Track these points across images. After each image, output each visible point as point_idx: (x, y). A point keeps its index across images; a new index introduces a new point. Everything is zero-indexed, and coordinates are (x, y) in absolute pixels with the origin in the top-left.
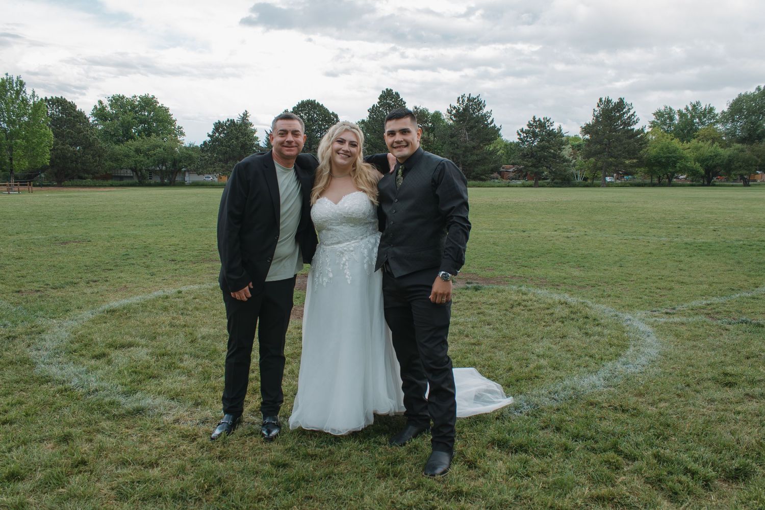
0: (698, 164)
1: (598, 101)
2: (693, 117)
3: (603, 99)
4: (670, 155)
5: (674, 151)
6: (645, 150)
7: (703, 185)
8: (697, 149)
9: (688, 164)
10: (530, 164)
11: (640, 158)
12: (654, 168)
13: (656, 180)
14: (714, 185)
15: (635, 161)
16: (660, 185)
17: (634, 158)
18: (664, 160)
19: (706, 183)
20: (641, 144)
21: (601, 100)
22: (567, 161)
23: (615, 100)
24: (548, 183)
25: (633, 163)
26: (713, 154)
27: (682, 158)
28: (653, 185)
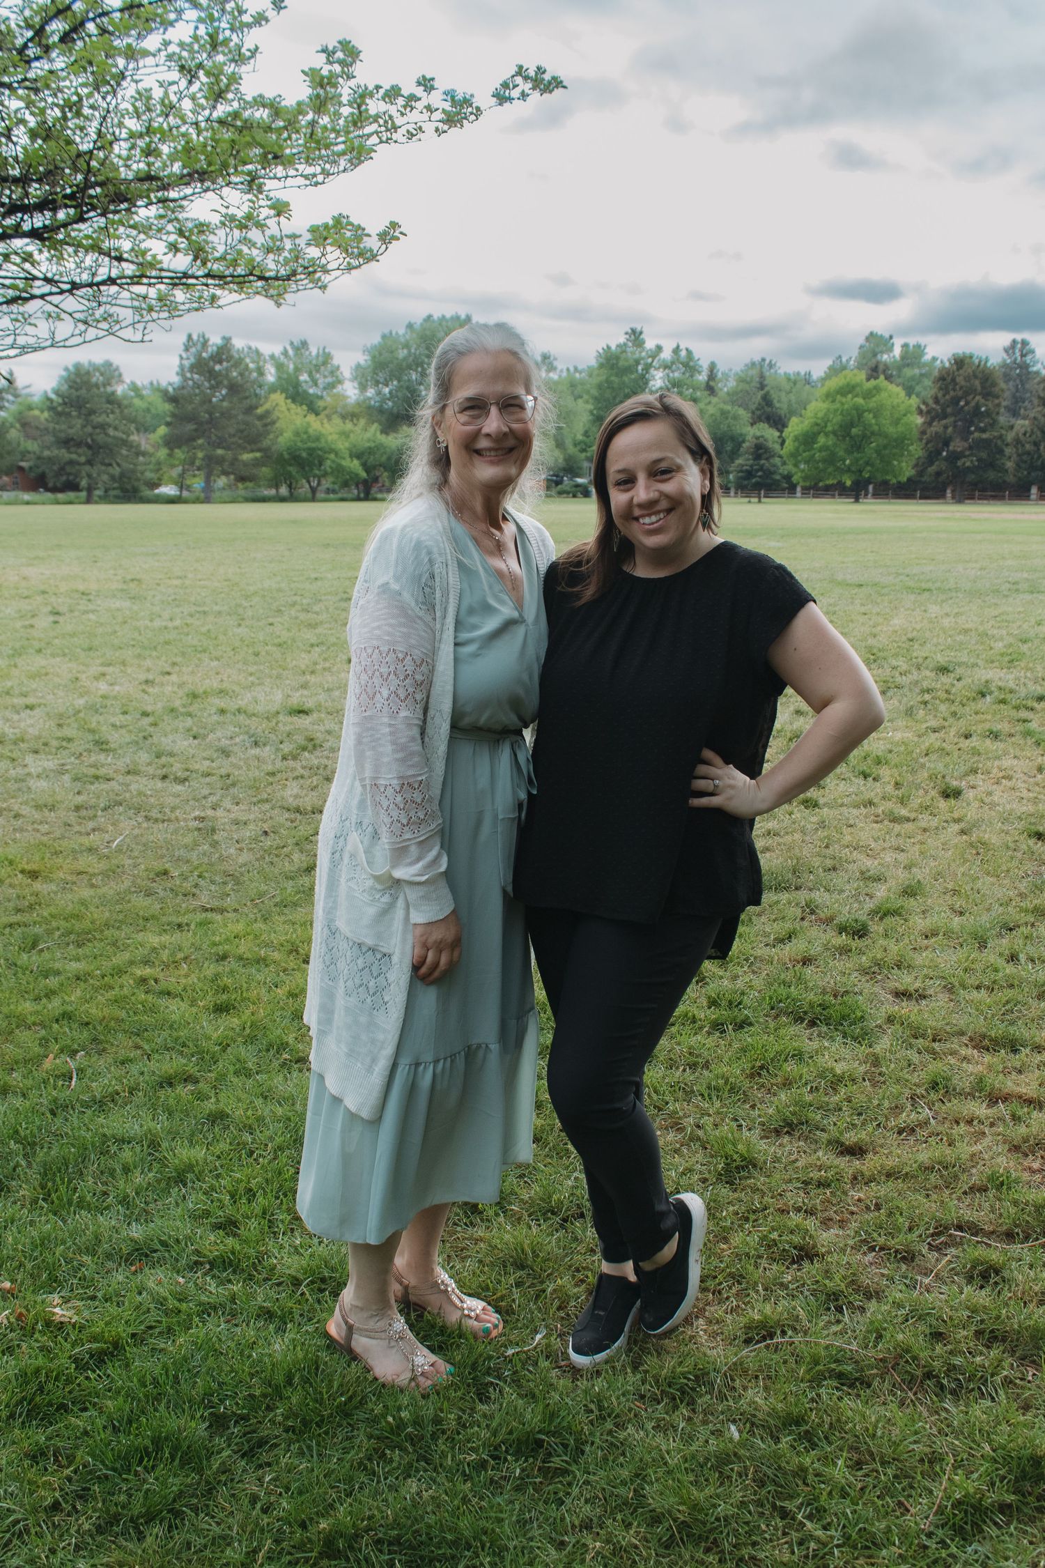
0: (356, 462)
1: (184, 338)
2: (297, 369)
3: (195, 337)
4: (313, 445)
5: (318, 439)
6: (271, 436)
7: (358, 499)
8: (345, 434)
9: (344, 463)
10: (83, 459)
11: (265, 451)
12: (291, 469)
13: (284, 490)
14: (375, 499)
15: (258, 455)
16: (292, 498)
17: (259, 450)
18: (304, 455)
19: (362, 495)
20: (266, 425)
21: (190, 337)
22: (144, 454)
23: (215, 340)
24: (100, 497)
25: (256, 459)
26: (373, 445)
27: (332, 451)
28: (282, 500)
